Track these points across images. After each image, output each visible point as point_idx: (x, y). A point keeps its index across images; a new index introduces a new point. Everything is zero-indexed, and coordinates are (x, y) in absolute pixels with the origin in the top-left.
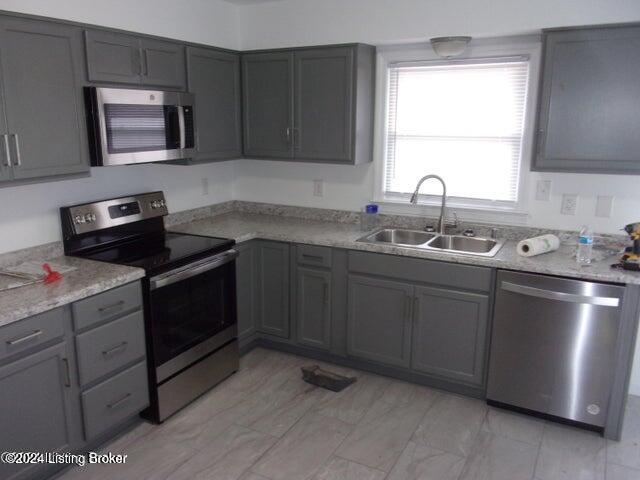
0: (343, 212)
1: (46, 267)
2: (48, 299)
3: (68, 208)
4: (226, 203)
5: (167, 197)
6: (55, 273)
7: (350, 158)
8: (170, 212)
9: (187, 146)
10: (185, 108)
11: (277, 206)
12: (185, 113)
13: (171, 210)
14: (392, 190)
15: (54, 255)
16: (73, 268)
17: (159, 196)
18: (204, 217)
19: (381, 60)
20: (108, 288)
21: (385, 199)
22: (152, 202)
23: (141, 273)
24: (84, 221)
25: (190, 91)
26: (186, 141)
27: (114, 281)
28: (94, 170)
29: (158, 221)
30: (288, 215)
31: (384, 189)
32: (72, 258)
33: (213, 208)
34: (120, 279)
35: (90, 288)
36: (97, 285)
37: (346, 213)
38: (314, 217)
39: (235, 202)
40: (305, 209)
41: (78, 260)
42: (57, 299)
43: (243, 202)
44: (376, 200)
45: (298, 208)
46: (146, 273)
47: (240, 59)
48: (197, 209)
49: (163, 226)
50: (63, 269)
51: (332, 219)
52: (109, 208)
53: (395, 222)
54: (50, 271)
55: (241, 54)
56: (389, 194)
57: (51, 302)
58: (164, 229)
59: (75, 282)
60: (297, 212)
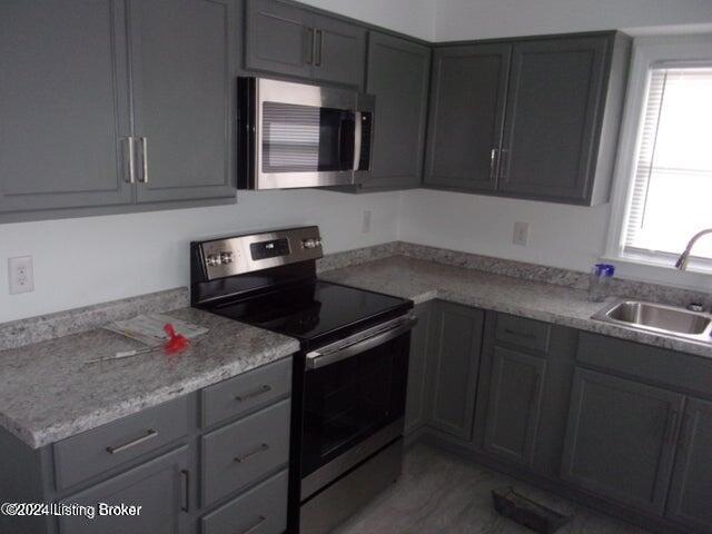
0: (556, 269)
1: (168, 328)
2: (170, 384)
3: (201, 243)
4: (388, 245)
5: (322, 233)
6: (180, 337)
7: (584, 196)
8: (325, 253)
9: (361, 168)
10: (363, 114)
11: (459, 254)
12: (363, 123)
13: (326, 251)
14: (635, 244)
15: (177, 306)
16: (203, 331)
17: (312, 232)
18: (361, 261)
19: (639, 57)
20: (250, 367)
21: (623, 256)
22: (305, 241)
23: (293, 346)
24: (219, 261)
25: (368, 91)
26: (361, 161)
27: (259, 357)
28: (241, 194)
29: (309, 265)
30: (471, 266)
31: (623, 243)
32: (201, 313)
33: (374, 249)
34: (267, 354)
35: (225, 367)
36: (237, 364)
37: (561, 271)
38: (510, 272)
39: (400, 243)
40: (498, 261)
41: (208, 316)
42: (183, 385)
43: (410, 244)
44: (609, 257)
45: (488, 258)
46: (301, 345)
47: (432, 53)
48: (355, 251)
49: (314, 273)
50: (190, 331)
51: (537, 278)
52: (252, 245)
53: (638, 290)
54: (172, 333)
55: (433, 48)
56: (629, 250)
57: (174, 389)
58: (315, 276)
59: (205, 355)
60: (486, 263)
